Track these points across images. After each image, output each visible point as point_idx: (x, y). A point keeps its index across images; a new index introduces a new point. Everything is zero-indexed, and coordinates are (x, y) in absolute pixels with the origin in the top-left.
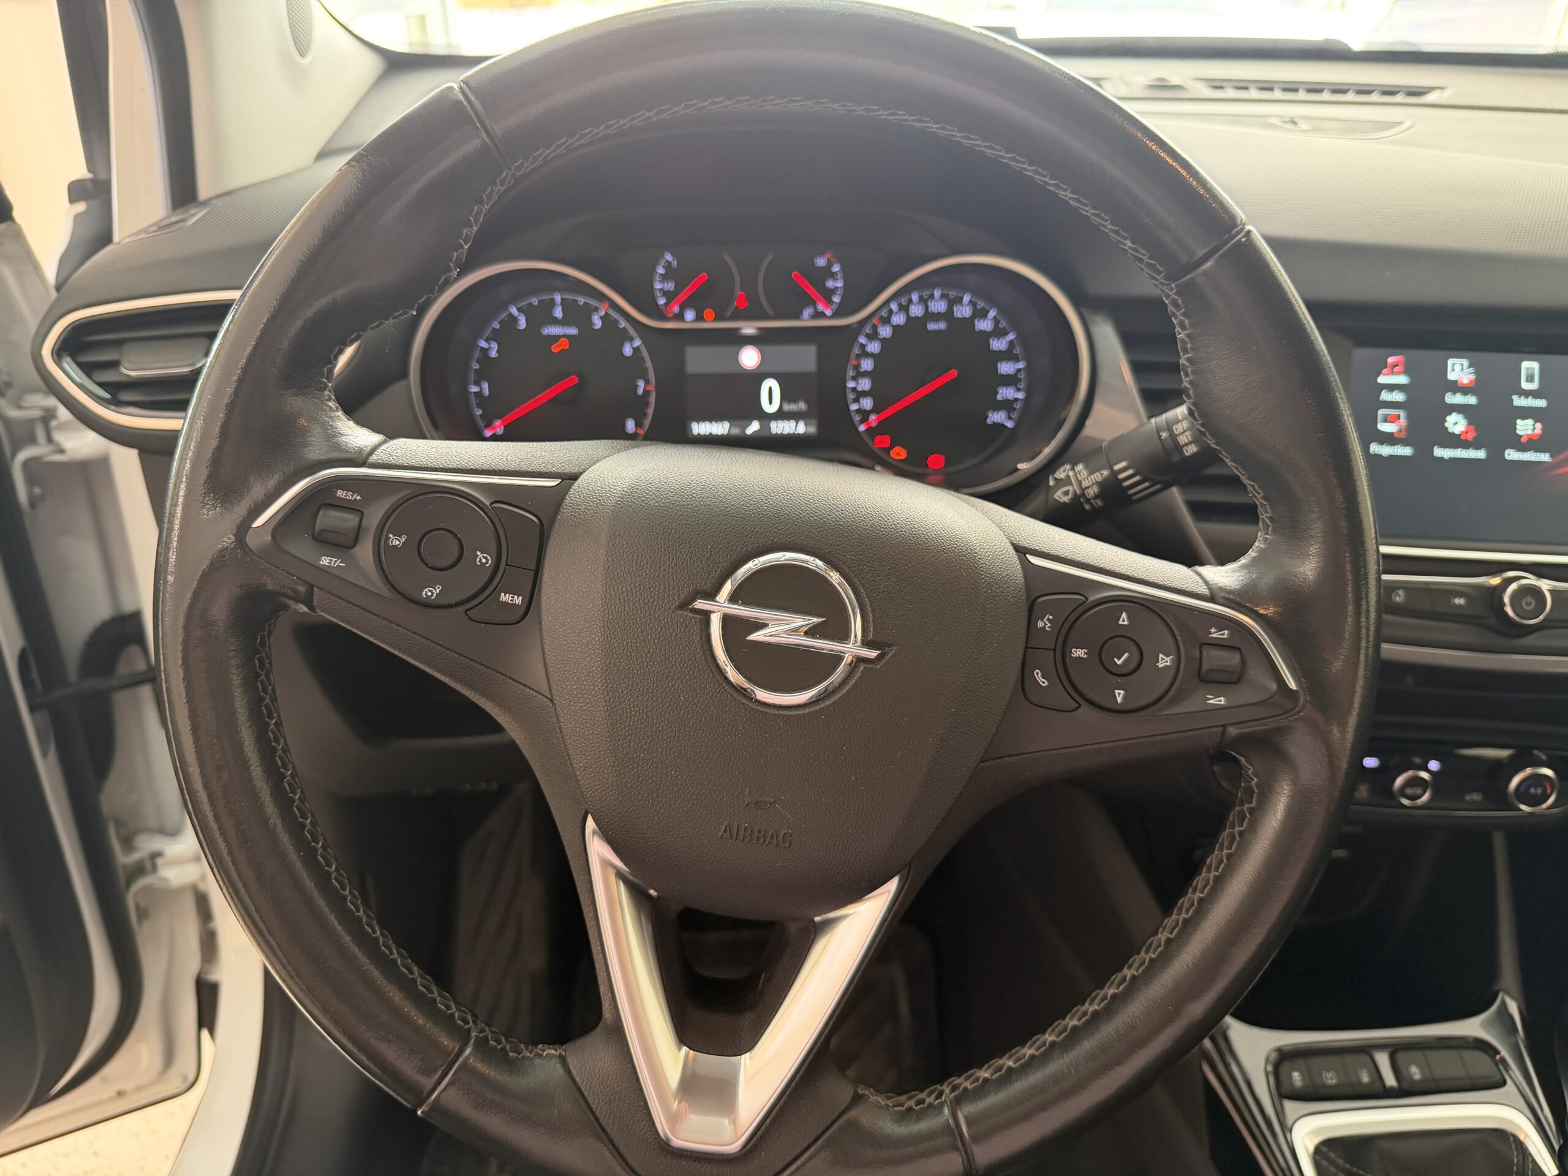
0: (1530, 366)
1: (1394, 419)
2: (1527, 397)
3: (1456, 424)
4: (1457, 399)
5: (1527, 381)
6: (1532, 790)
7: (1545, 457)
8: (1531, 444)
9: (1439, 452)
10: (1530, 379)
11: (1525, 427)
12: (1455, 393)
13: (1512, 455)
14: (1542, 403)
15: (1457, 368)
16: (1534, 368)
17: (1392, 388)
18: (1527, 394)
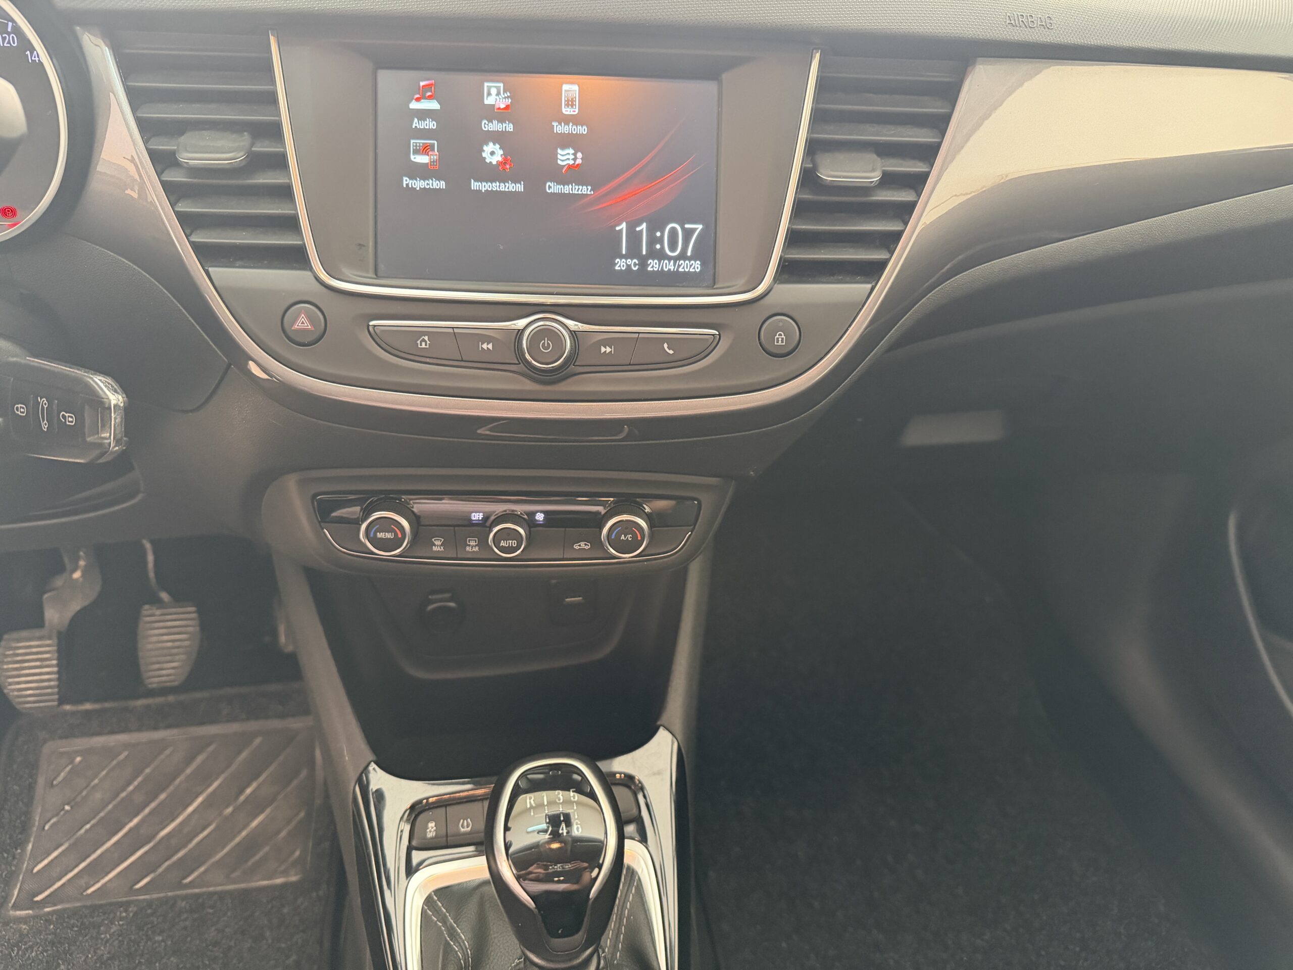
0: (570, 88)
1: (426, 150)
2: (567, 123)
3: (493, 154)
4: (494, 126)
5: (567, 105)
6: (623, 537)
7: (586, 190)
8: (573, 174)
9: (475, 185)
10: (570, 103)
11: (566, 157)
12: (490, 121)
13: (553, 188)
14: (583, 130)
15: (494, 91)
16: (576, 90)
17: (423, 115)
18: (567, 120)
